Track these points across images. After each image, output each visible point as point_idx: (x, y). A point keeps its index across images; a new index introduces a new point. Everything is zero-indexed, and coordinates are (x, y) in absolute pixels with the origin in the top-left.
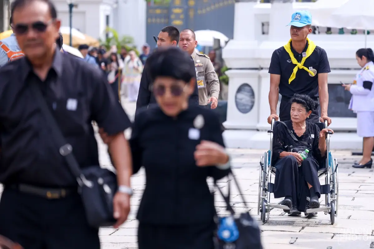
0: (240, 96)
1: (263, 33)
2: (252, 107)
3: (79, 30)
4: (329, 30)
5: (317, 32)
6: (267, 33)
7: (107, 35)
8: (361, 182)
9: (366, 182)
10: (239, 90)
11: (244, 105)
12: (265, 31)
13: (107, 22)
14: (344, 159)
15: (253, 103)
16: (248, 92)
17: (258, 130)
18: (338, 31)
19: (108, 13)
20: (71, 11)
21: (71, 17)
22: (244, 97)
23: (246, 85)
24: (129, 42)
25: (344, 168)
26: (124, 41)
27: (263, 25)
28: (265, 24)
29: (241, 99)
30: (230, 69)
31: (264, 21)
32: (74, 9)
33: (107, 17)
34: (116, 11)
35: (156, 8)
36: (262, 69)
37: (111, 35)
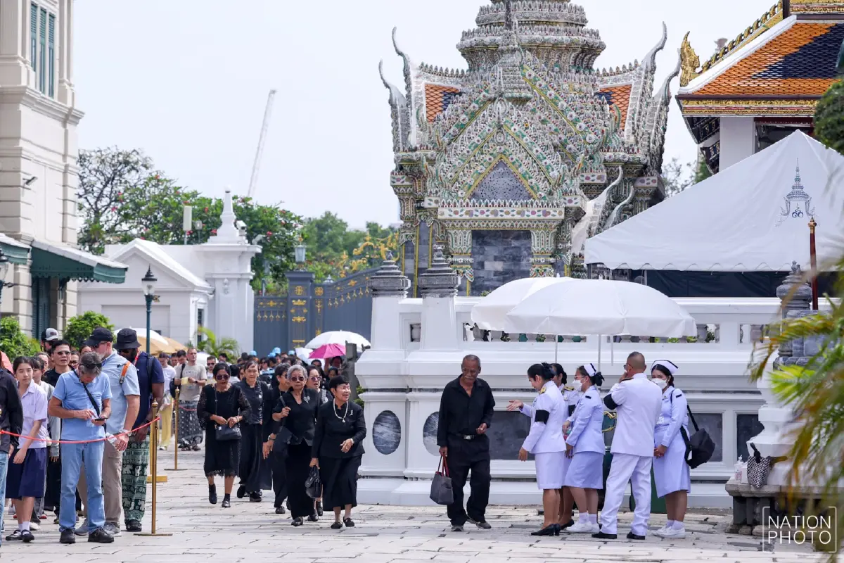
0: (379, 429)
1: (412, 340)
2: (396, 445)
3: (159, 332)
4: (505, 337)
5: (489, 337)
6: (419, 340)
7: (200, 338)
8: (546, 556)
9: (553, 556)
10: (379, 420)
11: (386, 442)
12: (415, 336)
13: (200, 322)
14: (527, 521)
15: (399, 438)
16: (392, 424)
17: (406, 478)
18: (518, 337)
19: (201, 307)
20: (148, 306)
21: (148, 313)
22: (386, 431)
23: (389, 413)
24: (230, 348)
25: (525, 535)
26: (223, 346)
27: (412, 327)
28: (414, 326)
29: (381, 434)
30: (366, 390)
31: (413, 322)
32: (153, 303)
33: (200, 312)
34: (212, 304)
35: (269, 299)
36: (411, 390)
37: (205, 338)
